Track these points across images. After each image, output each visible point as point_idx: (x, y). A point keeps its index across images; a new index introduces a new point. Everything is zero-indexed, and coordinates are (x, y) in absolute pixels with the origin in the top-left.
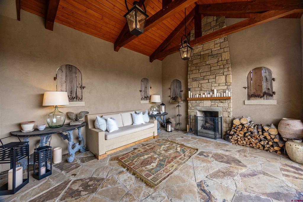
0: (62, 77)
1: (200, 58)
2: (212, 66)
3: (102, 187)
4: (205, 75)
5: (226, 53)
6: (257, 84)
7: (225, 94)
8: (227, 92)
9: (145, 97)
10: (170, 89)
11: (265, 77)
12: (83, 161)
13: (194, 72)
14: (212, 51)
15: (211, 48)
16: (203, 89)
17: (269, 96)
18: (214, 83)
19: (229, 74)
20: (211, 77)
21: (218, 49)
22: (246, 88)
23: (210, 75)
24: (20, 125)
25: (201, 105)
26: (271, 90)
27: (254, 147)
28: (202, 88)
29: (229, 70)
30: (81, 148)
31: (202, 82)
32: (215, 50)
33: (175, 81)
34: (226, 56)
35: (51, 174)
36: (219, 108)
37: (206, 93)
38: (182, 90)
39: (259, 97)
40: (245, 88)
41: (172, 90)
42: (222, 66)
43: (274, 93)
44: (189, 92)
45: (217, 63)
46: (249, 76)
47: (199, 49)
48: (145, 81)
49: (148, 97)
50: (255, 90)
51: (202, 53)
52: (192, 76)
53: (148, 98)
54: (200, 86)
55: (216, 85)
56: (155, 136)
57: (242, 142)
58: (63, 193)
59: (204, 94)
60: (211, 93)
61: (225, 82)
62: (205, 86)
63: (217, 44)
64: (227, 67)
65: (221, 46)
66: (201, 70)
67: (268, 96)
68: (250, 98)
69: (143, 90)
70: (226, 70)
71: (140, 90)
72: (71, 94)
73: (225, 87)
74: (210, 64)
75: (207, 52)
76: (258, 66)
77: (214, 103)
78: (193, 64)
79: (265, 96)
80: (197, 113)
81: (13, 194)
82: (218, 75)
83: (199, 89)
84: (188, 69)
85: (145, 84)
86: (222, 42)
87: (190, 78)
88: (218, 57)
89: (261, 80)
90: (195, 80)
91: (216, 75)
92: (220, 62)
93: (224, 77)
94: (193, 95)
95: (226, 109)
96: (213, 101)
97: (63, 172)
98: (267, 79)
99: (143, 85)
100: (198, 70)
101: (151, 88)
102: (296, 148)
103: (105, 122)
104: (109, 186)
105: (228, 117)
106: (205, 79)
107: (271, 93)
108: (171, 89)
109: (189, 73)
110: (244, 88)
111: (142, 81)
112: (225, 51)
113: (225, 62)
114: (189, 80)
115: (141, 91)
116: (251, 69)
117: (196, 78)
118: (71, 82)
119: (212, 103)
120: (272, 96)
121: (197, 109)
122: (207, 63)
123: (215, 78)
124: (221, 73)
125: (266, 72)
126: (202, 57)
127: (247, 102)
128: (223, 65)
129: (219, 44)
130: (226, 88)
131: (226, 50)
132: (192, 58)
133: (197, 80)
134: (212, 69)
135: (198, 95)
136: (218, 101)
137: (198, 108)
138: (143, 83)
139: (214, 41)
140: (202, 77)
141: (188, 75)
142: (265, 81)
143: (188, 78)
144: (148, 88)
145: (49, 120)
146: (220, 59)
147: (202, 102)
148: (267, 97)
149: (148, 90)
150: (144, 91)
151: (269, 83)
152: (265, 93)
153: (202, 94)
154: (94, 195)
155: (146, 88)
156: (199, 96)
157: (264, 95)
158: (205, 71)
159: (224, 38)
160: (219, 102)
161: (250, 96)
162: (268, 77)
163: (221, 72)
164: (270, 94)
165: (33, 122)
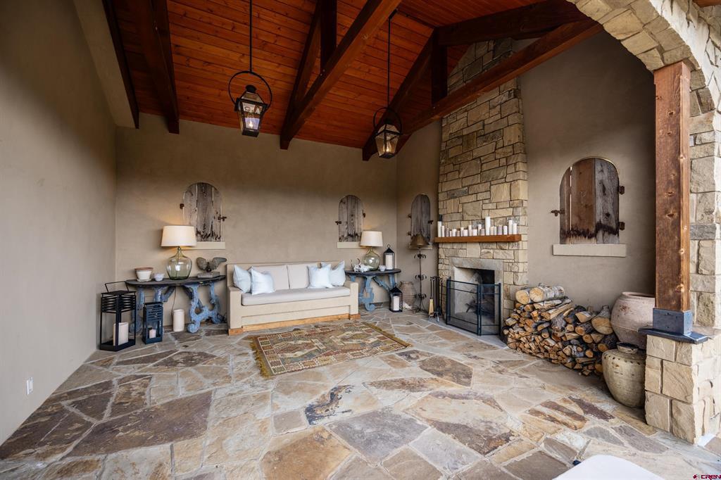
0: (191, 203)
1: (462, 144)
2: (485, 161)
3: (205, 364)
4: (471, 184)
5: (513, 127)
6: (582, 203)
7: (506, 227)
8: (511, 222)
9: (349, 235)
10: (410, 217)
11: (601, 182)
12: (208, 334)
13: (450, 176)
14: (484, 125)
15: (483, 118)
16: (467, 217)
17: (609, 233)
18: (487, 201)
19: (517, 180)
20: (482, 187)
21: (496, 119)
22: (558, 212)
23: (481, 183)
24: (135, 272)
25: (462, 253)
26: (613, 216)
27: (551, 359)
28: (465, 214)
29: (517, 169)
30: (214, 316)
31: (464, 199)
32: (491, 121)
33: (419, 199)
34: (512, 135)
35: (161, 341)
36: (496, 261)
37: (470, 227)
38: (431, 219)
39: (585, 237)
40: (555, 212)
41: (414, 219)
42: (503, 161)
43: (621, 226)
44: (440, 224)
45: (493, 153)
46: (565, 183)
47: (460, 121)
48: (350, 201)
49: (357, 235)
50: (577, 219)
51: (465, 132)
52: (446, 187)
53: (355, 236)
54: (460, 210)
55: (490, 206)
56: (352, 314)
57: (526, 345)
58: (161, 360)
59: (467, 228)
60: (480, 226)
61: (508, 199)
62: (469, 208)
63: (494, 107)
64: (514, 162)
65: (502, 113)
66: (464, 171)
67: (606, 234)
68: (566, 237)
69: (345, 219)
70: (511, 169)
71: (337, 220)
72: (204, 229)
73: (509, 212)
74: (480, 157)
75: (474, 128)
76: (585, 156)
77: (486, 250)
78: (450, 159)
79: (600, 234)
80: (453, 272)
81: (116, 351)
82: (495, 182)
83: (458, 216)
84: (439, 170)
85: (349, 207)
86: (505, 102)
87: (442, 192)
88: (495, 138)
89: (591, 192)
90: (452, 195)
91: (492, 183)
92: (500, 150)
93: (506, 186)
94: (445, 232)
95: (510, 265)
96: (485, 245)
97: (176, 342)
98: (604, 189)
99: (345, 210)
100: (457, 172)
101: (364, 215)
102: (613, 363)
103: (249, 278)
104: (214, 364)
105: (514, 284)
106: (470, 193)
107: (614, 225)
108: (413, 217)
109: (441, 179)
110: (554, 214)
111: (341, 201)
112: (510, 123)
113: (510, 149)
114: (441, 197)
115: (339, 223)
116: (569, 164)
117: (453, 192)
118: (205, 210)
119: (483, 251)
120: (615, 232)
121: (453, 264)
122: (474, 154)
123: (490, 191)
124: (500, 177)
125: (602, 171)
126: (466, 141)
127: (560, 249)
128: (507, 158)
129: (499, 106)
130: (511, 214)
131: (512, 119)
132: (446, 146)
133: (455, 195)
134: (485, 167)
135: (455, 231)
136: (494, 246)
137: (456, 261)
138: (344, 206)
139: (489, 101)
140: (465, 189)
141: (440, 184)
142: (601, 194)
143: (440, 191)
144: (356, 216)
145: (169, 268)
146: (500, 144)
147: (464, 246)
148: (603, 235)
149: (356, 221)
150: (347, 223)
151: (610, 199)
152: (599, 226)
153: (462, 229)
154: (189, 368)
155: (352, 216)
156: (456, 233)
157: (597, 231)
158: (471, 173)
159: (509, 91)
160: (497, 249)
161: (567, 234)
162: (607, 184)
163: (502, 175)
164: (611, 229)
165: (150, 268)
